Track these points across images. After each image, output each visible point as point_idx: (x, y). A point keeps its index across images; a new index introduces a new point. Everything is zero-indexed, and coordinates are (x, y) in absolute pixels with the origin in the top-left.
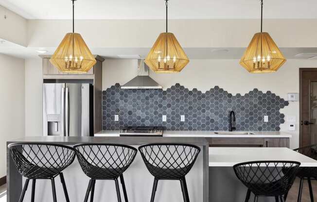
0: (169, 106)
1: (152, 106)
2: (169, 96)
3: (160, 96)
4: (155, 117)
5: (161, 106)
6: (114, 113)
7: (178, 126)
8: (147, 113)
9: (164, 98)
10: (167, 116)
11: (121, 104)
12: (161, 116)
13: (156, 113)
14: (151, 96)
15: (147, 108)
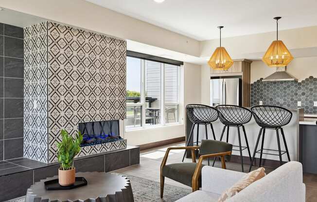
0: (303, 94)
1: (288, 94)
2: (303, 86)
3: (296, 86)
4: (292, 103)
5: (296, 94)
6: (258, 100)
7: (311, 110)
8: (285, 100)
9: (299, 88)
10: (302, 102)
11: (265, 93)
12: (296, 102)
13: (292, 100)
14: (289, 87)
15: (285, 96)
